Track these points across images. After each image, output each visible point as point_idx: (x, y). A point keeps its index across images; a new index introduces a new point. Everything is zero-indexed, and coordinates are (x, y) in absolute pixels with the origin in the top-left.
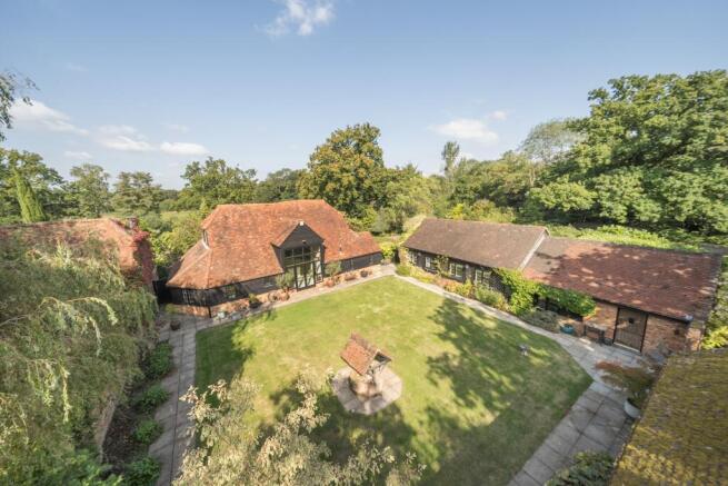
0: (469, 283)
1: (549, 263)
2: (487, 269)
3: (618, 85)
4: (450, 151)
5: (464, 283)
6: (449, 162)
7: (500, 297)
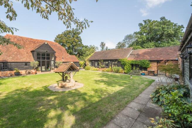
0: (110, 67)
1: (134, 56)
2: (116, 60)
3: (145, 22)
4: (103, 45)
5: (109, 67)
6: (103, 48)
7: (121, 69)
